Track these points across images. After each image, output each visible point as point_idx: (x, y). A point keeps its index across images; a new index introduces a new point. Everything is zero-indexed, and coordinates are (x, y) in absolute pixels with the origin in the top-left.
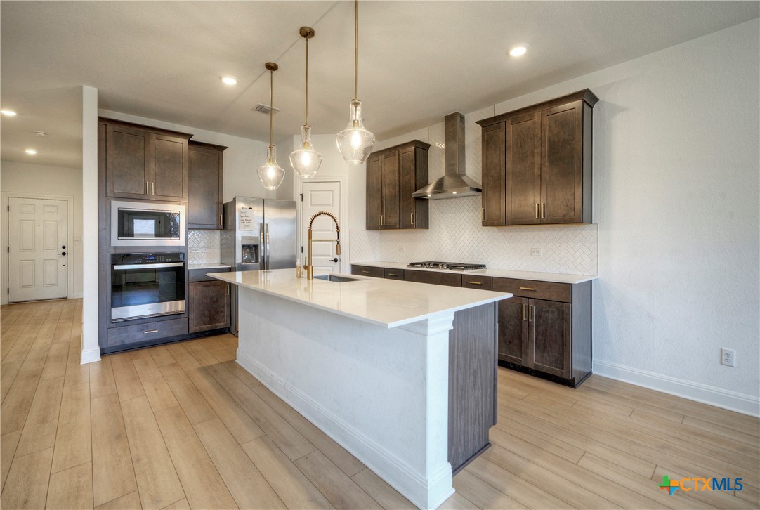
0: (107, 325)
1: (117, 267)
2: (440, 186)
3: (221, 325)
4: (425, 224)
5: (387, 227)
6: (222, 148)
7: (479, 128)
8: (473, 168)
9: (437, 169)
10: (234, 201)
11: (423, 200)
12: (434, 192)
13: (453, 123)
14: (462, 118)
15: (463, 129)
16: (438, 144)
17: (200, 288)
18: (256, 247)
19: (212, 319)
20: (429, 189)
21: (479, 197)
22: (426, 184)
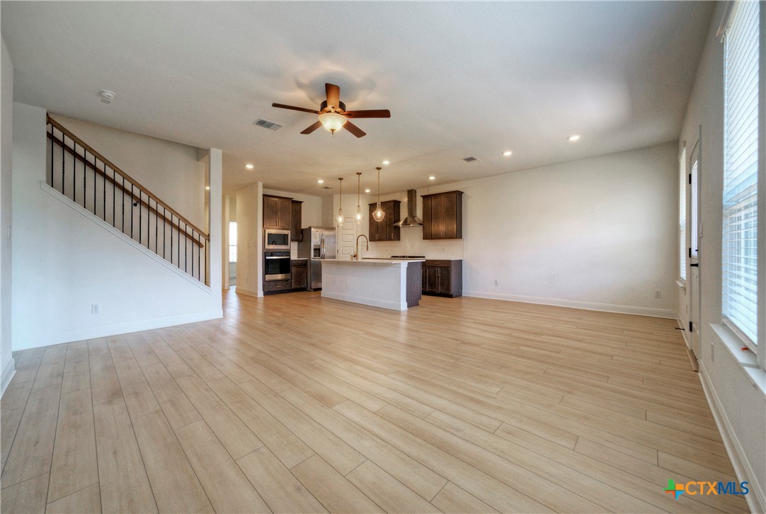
0: (265, 283)
1: (267, 258)
2: (406, 223)
3: (303, 286)
4: (398, 238)
5: (380, 240)
6: (301, 202)
7: (422, 198)
8: (419, 214)
9: (404, 213)
10: (310, 228)
11: (398, 228)
12: (402, 225)
13: (412, 194)
14: (415, 192)
15: (416, 196)
16: (405, 200)
17: (295, 268)
18: (319, 250)
19: (300, 283)
20: (401, 223)
21: (421, 227)
22: (399, 220)
